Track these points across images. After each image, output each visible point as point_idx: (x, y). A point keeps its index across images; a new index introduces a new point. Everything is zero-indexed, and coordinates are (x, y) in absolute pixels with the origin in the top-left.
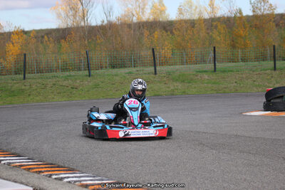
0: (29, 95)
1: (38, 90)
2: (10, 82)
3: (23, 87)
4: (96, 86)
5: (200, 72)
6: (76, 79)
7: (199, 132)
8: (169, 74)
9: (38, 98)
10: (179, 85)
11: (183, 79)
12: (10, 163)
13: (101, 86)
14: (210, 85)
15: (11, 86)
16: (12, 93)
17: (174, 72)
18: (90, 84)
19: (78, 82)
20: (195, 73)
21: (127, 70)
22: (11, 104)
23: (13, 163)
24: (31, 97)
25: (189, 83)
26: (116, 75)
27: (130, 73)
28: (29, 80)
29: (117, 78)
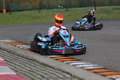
0: (41, 19)
1: (45, 17)
2: (34, 13)
3: (39, 15)
4: (70, 15)
5: (114, 9)
6: (61, 12)
7: (107, 35)
8: (101, 10)
9: (45, 20)
10: (105, 15)
11: (107, 12)
12: (23, 48)
13: (72, 15)
14: (118, 15)
15: (34, 15)
16: (34, 18)
17: (103, 9)
18: (68, 14)
19: (62, 13)
20: (112, 9)
21: (83, 8)
22: (33, 22)
23: (25, 48)
24: (42, 20)
25: (109, 14)
26: (78, 10)
27: (85, 9)
28: (42, 13)
29: (79, 12)
